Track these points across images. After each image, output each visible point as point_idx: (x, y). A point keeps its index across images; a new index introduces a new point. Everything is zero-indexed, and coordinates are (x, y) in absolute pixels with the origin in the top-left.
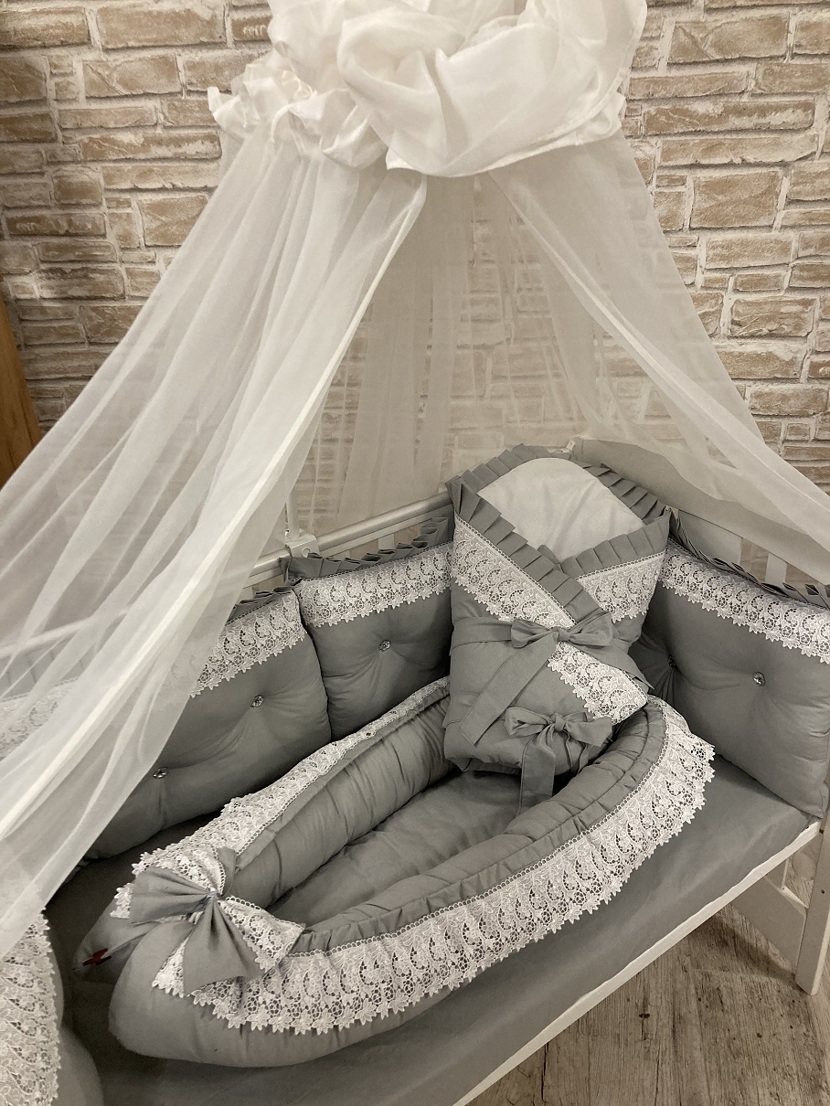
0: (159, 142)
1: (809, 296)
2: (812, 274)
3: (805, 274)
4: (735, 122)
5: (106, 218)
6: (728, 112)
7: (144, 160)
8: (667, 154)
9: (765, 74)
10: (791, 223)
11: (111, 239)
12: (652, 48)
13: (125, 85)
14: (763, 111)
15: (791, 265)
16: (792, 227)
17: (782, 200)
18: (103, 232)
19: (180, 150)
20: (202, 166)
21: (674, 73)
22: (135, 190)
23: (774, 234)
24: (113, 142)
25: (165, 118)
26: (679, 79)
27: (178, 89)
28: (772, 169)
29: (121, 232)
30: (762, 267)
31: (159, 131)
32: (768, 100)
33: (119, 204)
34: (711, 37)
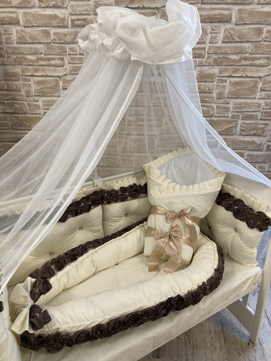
0: (42, 59)
1: (267, 122)
2: (268, 115)
3: (266, 114)
4: (244, 62)
5: (21, 85)
6: (241, 59)
7: (36, 65)
8: (220, 72)
9: (254, 47)
10: (262, 97)
11: (23, 93)
12: (216, 36)
13: (31, 39)
14: (253, 59)
15: (261, 111)
16: (262, 99)
17: (259, 89)
18: (20, 90)
19: (49, 63)
20: (57, 68)
21: (224, 45)
22: (33, 76)
23: (256, 100)
24: (26, 59)
25: (45, 51)
26: (226, 47)
27: (50, 41)
28: (256, 79)
29: (27, 90)
30: (252, 112)
31: (42, 56)
32: (255, 55)
33: (26, 80)
34: (237, 34)
